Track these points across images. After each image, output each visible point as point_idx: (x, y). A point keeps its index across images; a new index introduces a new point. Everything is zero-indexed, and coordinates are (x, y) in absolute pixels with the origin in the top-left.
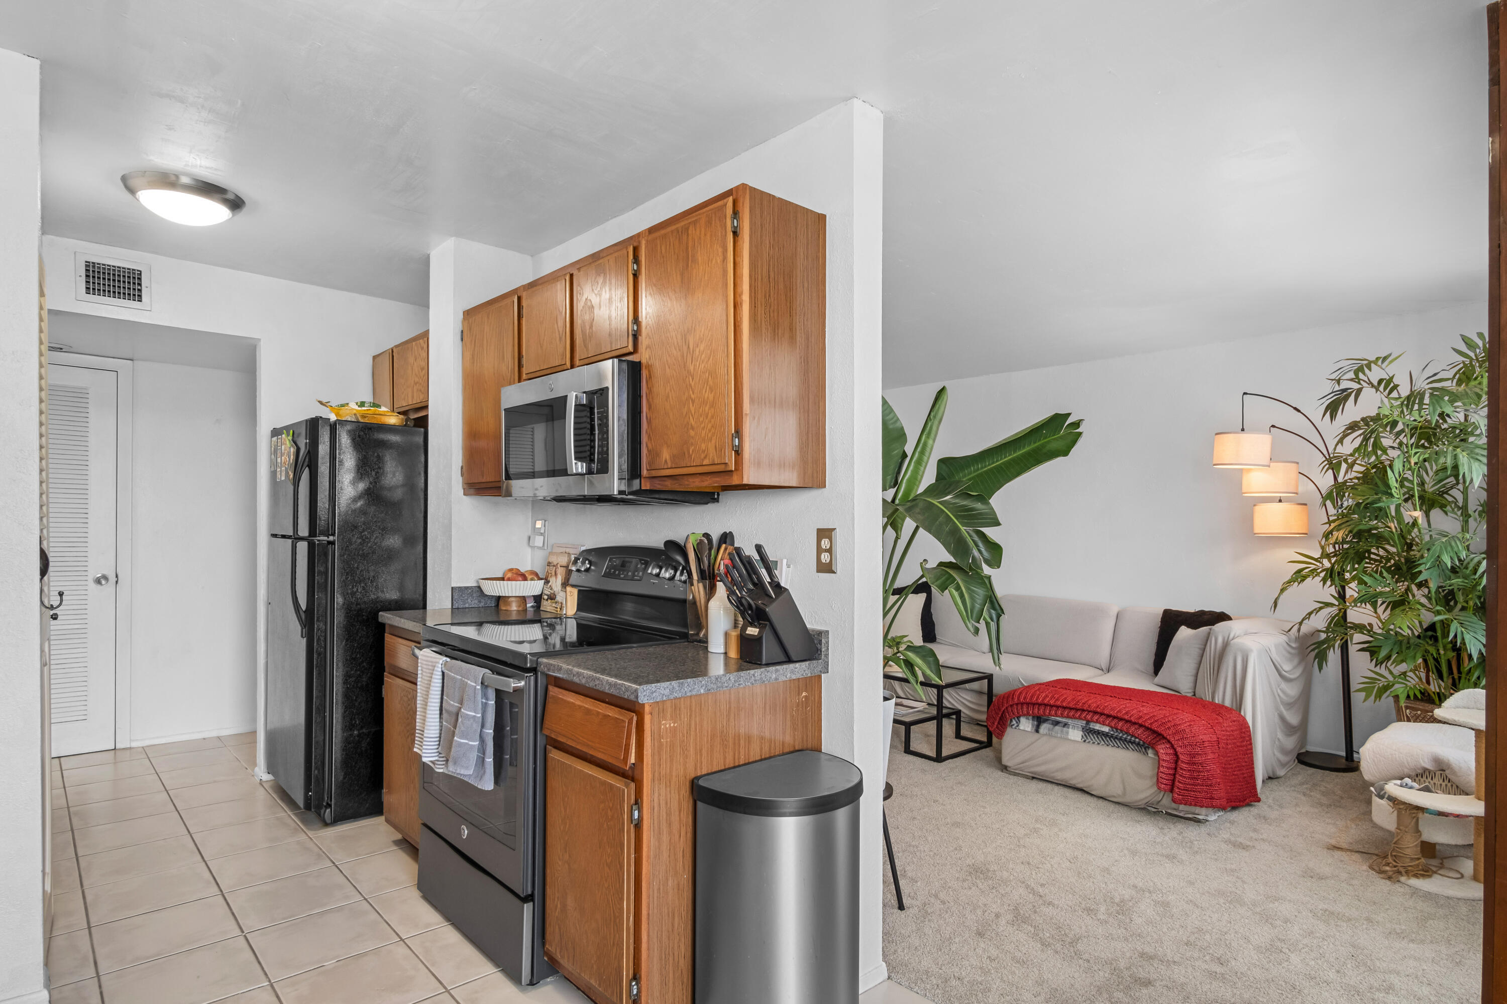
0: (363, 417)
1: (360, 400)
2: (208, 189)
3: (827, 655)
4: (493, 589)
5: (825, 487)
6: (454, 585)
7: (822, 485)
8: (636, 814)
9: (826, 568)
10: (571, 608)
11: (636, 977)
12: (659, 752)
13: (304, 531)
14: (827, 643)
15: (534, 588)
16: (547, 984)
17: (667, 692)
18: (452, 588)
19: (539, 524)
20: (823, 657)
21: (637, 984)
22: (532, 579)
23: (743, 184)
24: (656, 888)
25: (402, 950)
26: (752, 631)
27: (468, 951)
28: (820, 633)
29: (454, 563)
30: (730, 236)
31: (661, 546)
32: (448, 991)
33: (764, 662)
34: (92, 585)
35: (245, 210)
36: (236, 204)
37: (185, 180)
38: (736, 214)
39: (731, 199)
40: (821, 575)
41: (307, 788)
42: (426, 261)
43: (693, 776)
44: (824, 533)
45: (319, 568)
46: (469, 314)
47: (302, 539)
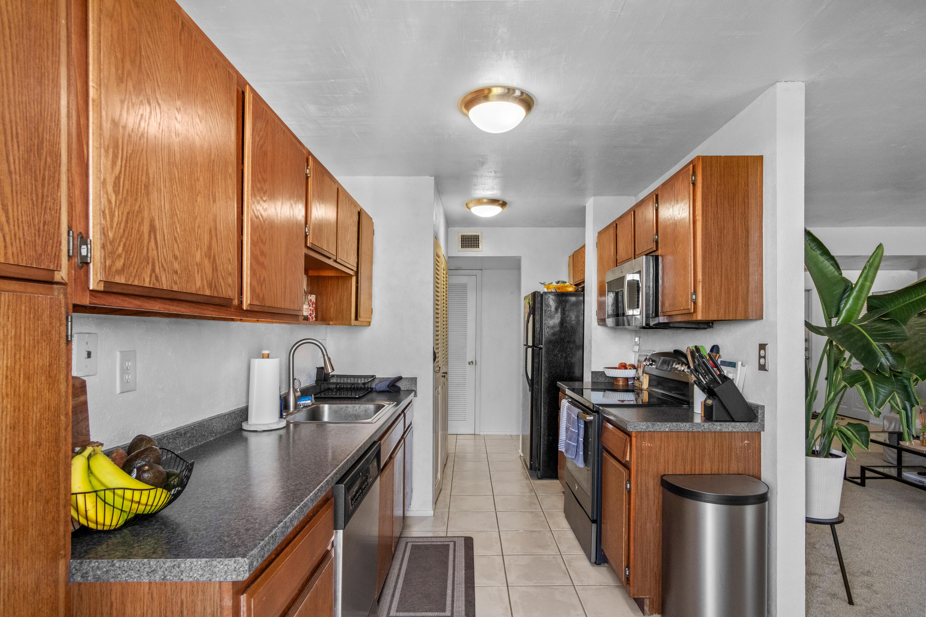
0: (559, 288)
1: (557, 281)
2: (493, 201)
3: (763, 421)
4: (611, 373)
5: (762, 318)
6: (593, 370)
7: (761, 318)
8: (628, 485)
9: (762, 368)
10: (645, 386)
11: (628, 566)
12: (641, 458)
13: (530, 344)
14: (763, 413)
15: (630, 373)
16: (604, 566)
17: (644, 427)
18: (592, 372)
19: (637, 339)
20: (759, 421)
21: (629, 570)
22: (630, 369)
23: (698, 156)
24: (639, 525)
25: (549, 534)
26: (710, 402)
27: (576, 543)
28: (758, 407)
29: (593, 359)
30: (691, 185)
31: (672, 351)
32: (561, 555)
33: (714, 420)
34: (468, 365)
35: (507, 206)
36: (504, 204)
37: (485, 201)
38: (694, 173)
39: (691, 165)
40: (761, 371)
41: (531, 460)
42: (584, 208)
43: (663, 474)
44: (762, 347)
45: (536, 360)
46: (600, 233)
47: (530, 347)
